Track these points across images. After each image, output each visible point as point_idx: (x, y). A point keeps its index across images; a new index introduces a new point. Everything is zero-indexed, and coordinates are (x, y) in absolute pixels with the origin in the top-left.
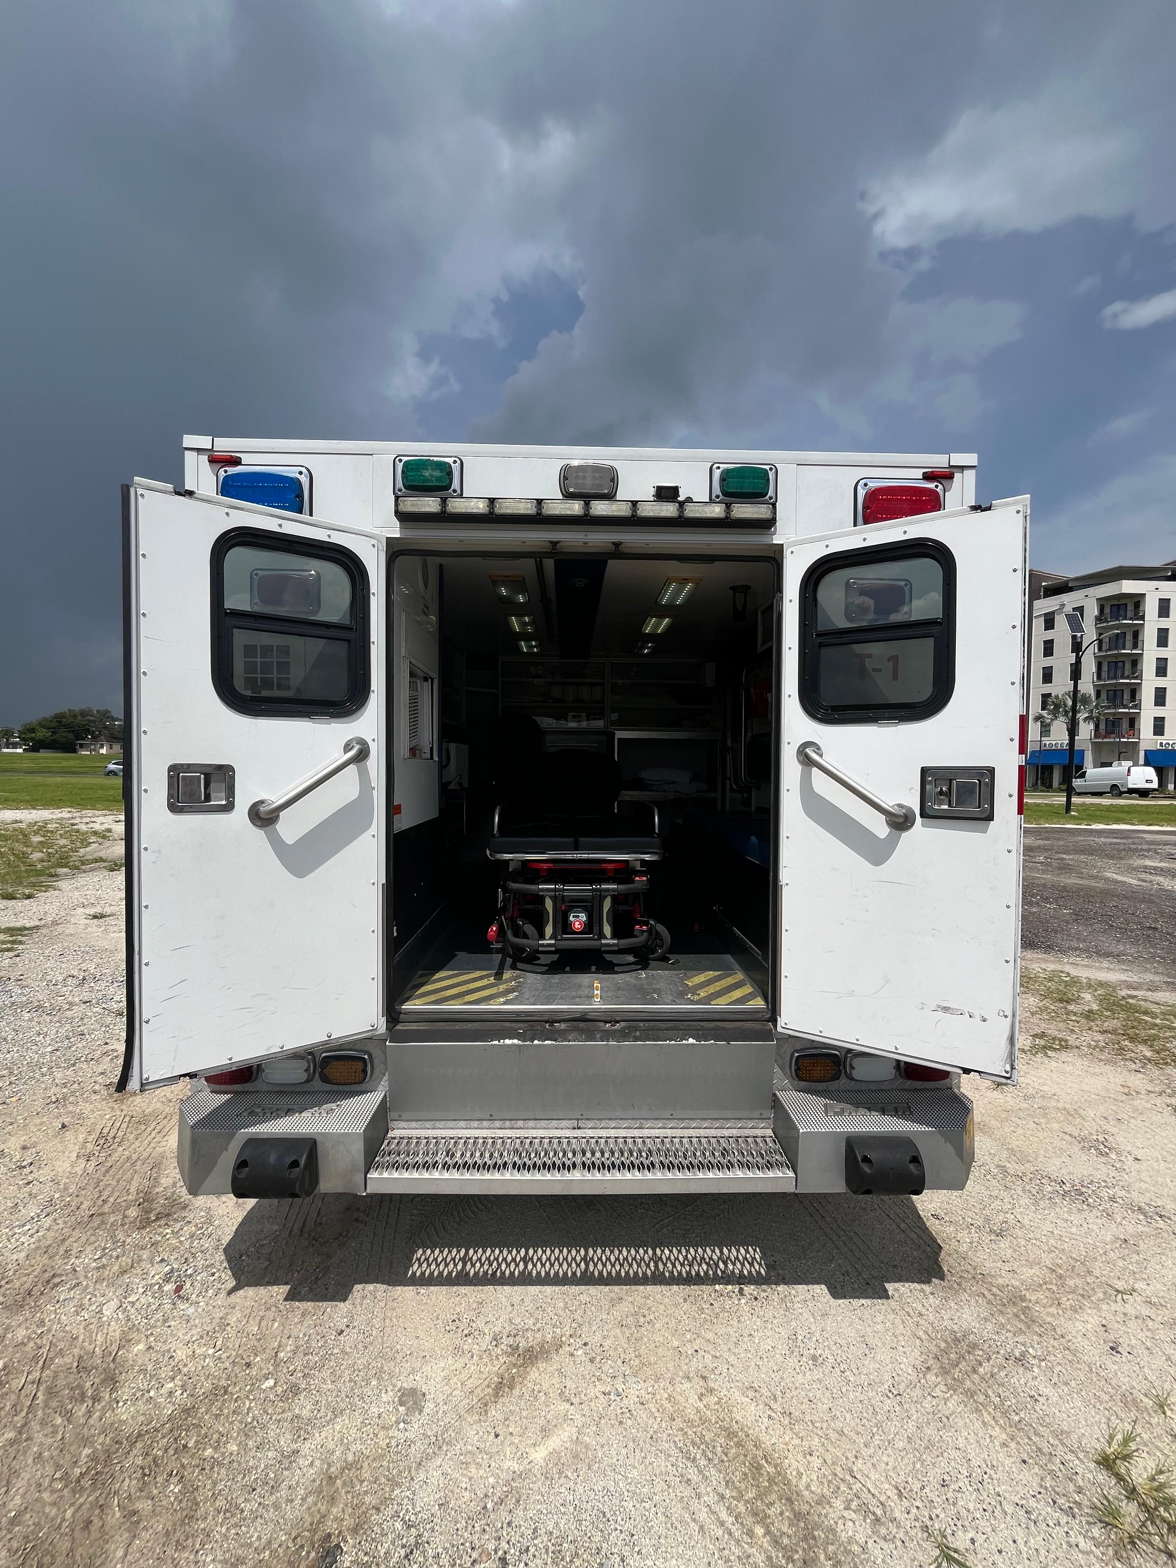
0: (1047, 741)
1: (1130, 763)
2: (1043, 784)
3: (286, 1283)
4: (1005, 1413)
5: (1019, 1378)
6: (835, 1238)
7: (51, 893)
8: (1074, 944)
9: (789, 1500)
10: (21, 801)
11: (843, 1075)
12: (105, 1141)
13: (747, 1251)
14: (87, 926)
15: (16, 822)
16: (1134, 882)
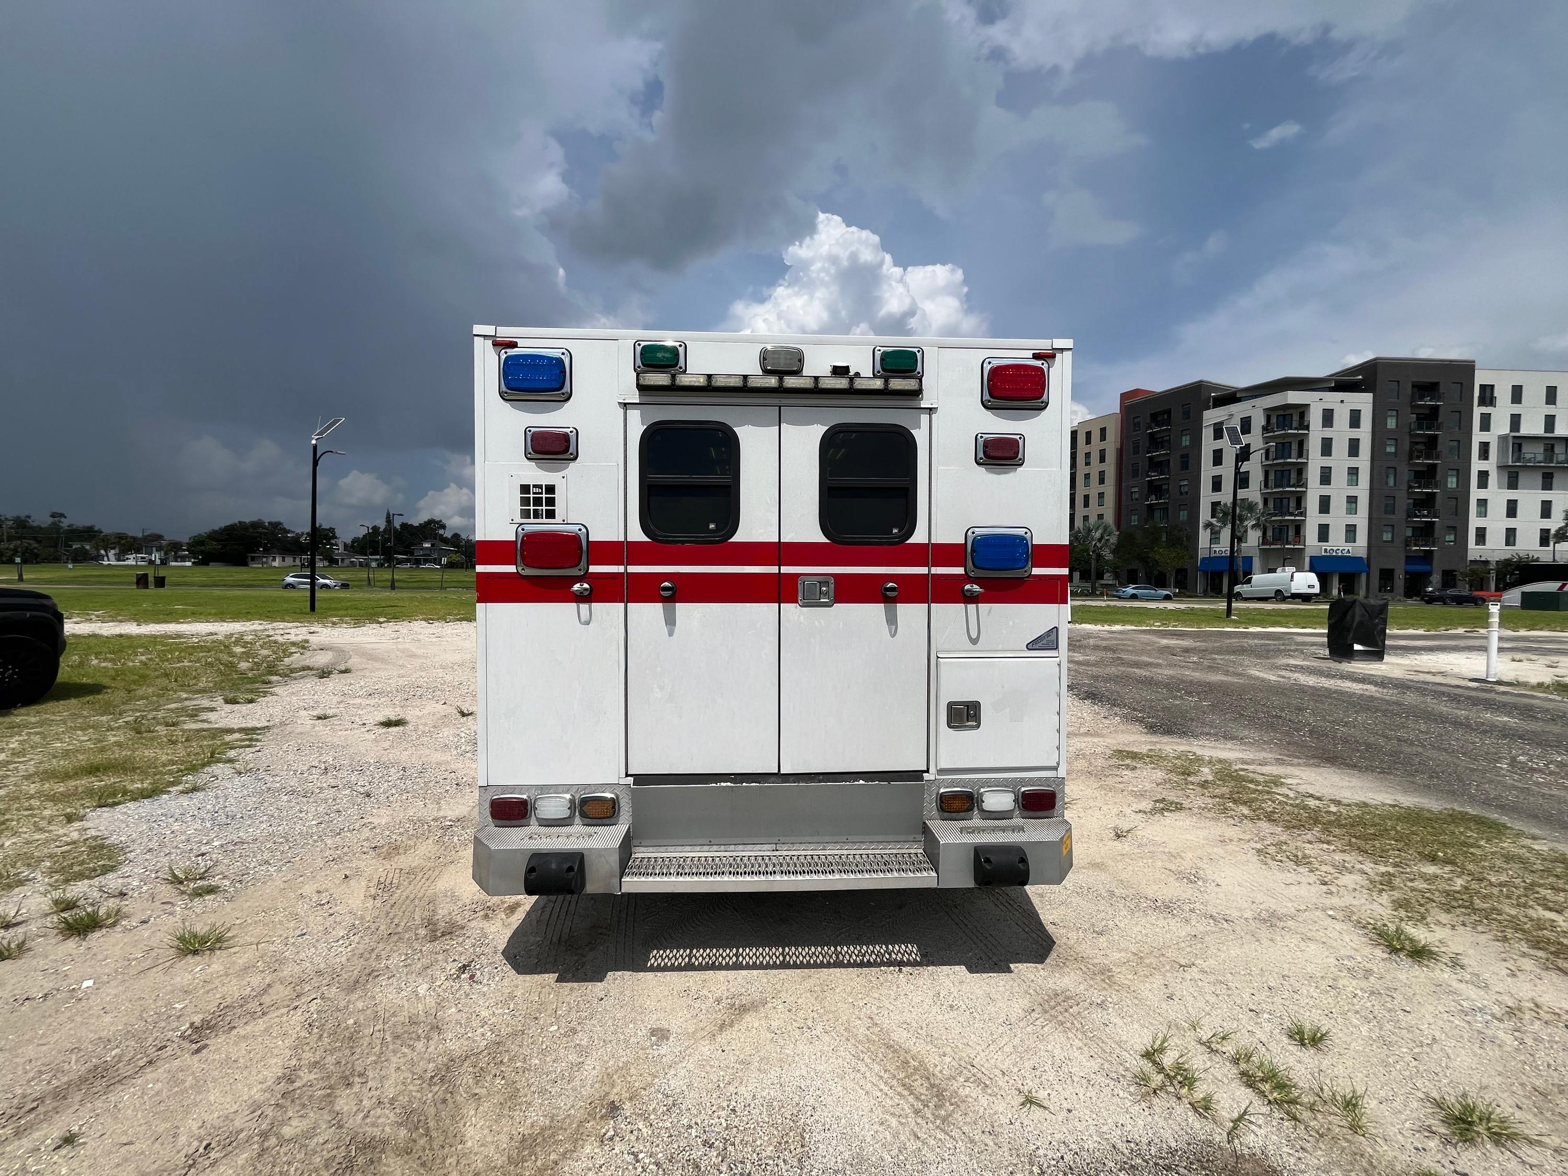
0: (1216, 547)
1: (1294, 569)
2: (1212, 590)
3: (555, 972)
4: (1084, 1033)
5: (1097, 1015)
6: (974, 938)
7: (269, 698)
8: (1207, 730)
9: (928, 1079)
10: (210, 614)
11: (976, 808)
12: (384, 887)
13: (907, 947)
14: (314, 726)
15: (211, 634)
16: (1274, 678)
